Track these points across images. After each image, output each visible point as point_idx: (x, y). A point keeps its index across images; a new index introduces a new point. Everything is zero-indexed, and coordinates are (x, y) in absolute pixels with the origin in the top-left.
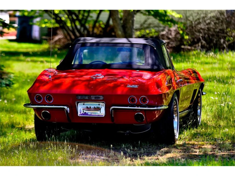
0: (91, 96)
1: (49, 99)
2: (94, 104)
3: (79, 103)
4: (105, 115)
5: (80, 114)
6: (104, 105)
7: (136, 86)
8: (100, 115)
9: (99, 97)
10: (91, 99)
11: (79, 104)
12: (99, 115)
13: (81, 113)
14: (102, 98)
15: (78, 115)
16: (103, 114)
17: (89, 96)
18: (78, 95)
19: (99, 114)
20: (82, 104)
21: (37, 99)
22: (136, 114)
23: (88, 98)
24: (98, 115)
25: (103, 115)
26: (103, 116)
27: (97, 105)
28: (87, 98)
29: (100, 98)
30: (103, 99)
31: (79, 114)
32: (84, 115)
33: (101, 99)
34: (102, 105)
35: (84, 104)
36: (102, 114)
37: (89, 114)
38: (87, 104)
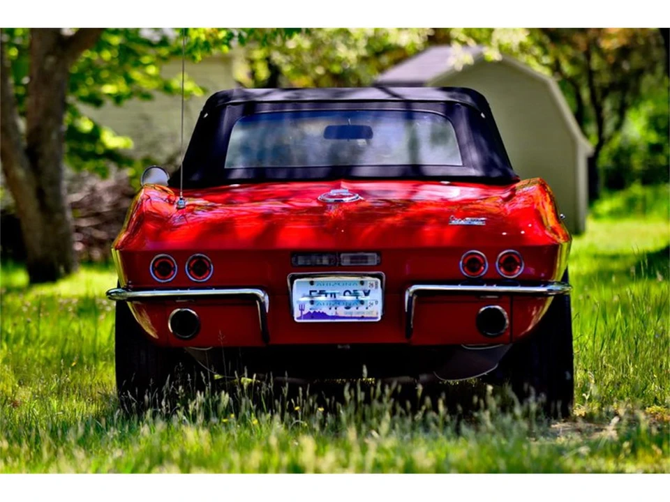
0: (339, 256)
1: (200, 268)
2: (345, 283)
3: (295, 281)
4: (382, 317)
5: (299, 315)
6: (377, 283)
7: (479, 222)
8: (365, 316)
9: (366, 258)
10: (340, 265)
11: (297, 282)
12: (363, 317)
13: (304, 313)
14: (373, 259)
15: (293, 318)
16: (377, 314)
17: (335, 254)
18: (296, 253)
19: (364, 313)
20: (305, 282)
21: (156, 272)
22: (483, 309)
23: (330, 261)
24: (360, 316)
25: (374, 315)
26: (376, 318)
27: (355, 283)
28: (325, 261)
29: (369, 260)
30: (378, 264)
31: (297, 314)
32: (312, 318)
33: (372, 264)
34: (372, 285)
35: (312, 283)
36: (372, 312)
37: (329, 313)
38: (323, 283)
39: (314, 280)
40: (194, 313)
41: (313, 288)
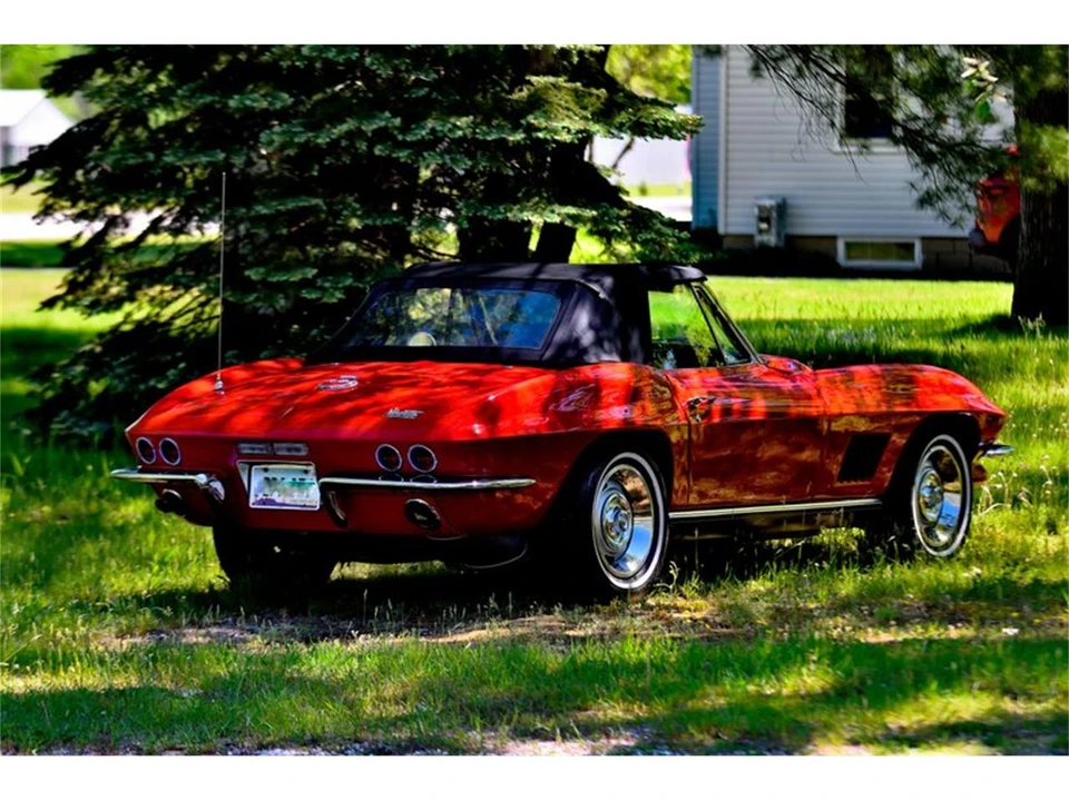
0: (272, 445)
2: (293, 471)
3: (253, 468)
4: (320, 506)
5: (254, 501)
8: (306, 504)
9: (298, 448)
10: (275, 454)
11: (255, 469)
12: (305, 506)
13: (258, 499)
14: (304, 450)
15: (249, 504)
16: (317, 503)
17: (267, 443)
19: (305, 502)
20: (261, 469)
22: (407, 503)
23: (267, 450)
24: (302, 504)
25: (314, 504)
26: (316, 507)
27: (299, 471)
29: (301, 451)
30: (308, 454)
31: (252, 499)
32: (264, 504)
33: (304, 454)
35: (266, 470)
36: (313, 502)
37: (279, 500)
38: (274, 470)
39: (270, 467)
40: (176, 493)
41: (267, 475)
